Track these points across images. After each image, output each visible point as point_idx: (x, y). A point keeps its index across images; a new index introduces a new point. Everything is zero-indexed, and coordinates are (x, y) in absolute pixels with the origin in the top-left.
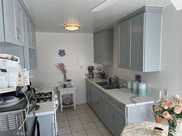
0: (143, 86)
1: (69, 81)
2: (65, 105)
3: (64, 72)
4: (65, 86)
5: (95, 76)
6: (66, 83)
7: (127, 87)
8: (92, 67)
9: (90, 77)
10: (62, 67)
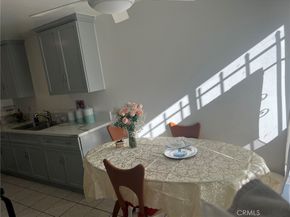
0: (89, 112)
7: (67, 121)
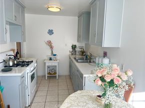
1: (55, 55)
2: (51, 74)
3: (52, 47)
4: (51, 59)
5: (77, 53)
6: (52, 57)
8: (75, 46)
9: (72, 54)
10: (49, 43)
